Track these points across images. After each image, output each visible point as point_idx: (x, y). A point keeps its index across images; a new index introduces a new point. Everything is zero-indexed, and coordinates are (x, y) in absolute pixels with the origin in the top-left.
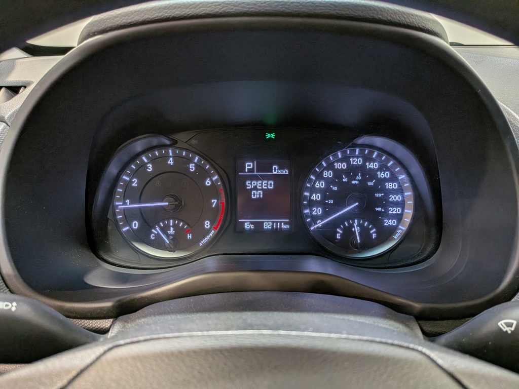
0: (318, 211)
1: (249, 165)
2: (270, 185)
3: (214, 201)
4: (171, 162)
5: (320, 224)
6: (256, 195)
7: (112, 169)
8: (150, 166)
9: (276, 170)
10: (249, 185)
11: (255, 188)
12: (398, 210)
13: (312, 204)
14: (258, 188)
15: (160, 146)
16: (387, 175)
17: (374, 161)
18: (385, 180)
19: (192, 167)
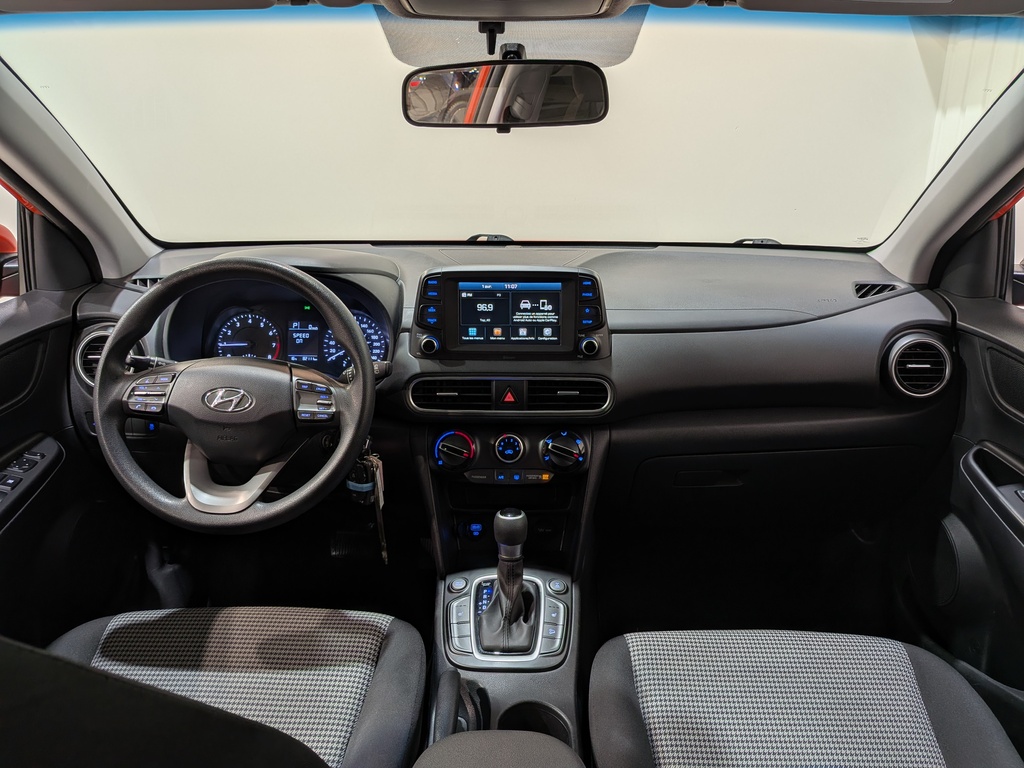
0: (333, 351)
1: (295, 324)
2: (307, 336)
3: (274, 344)
4: (250, 321)
5: (333, 358)
6: (298, 341)
7: (217, 325)
8: (238, 325)
9: (311, 328)
10: (295, 336)
11: (298, 337)
12: (378, 351)
13: (329, 347)
14: (300, 337)
15: (243, 313)
16: (372, 331)
17: (365, 323)
18: (371, 334)
19: (262, 325)
